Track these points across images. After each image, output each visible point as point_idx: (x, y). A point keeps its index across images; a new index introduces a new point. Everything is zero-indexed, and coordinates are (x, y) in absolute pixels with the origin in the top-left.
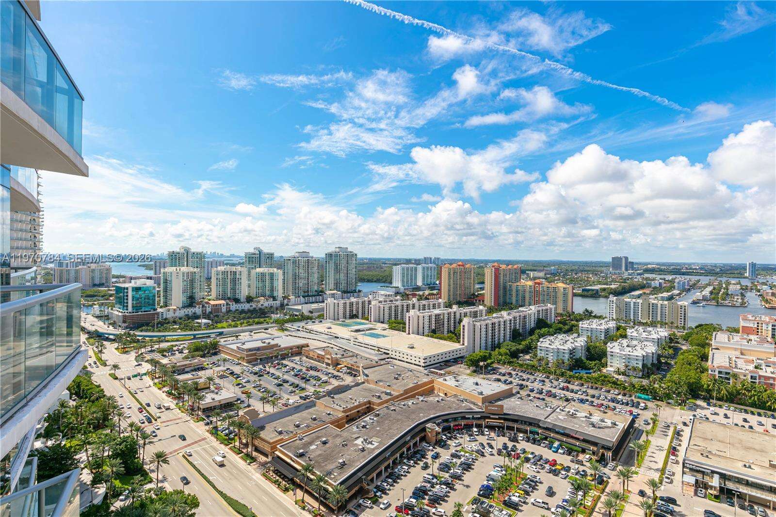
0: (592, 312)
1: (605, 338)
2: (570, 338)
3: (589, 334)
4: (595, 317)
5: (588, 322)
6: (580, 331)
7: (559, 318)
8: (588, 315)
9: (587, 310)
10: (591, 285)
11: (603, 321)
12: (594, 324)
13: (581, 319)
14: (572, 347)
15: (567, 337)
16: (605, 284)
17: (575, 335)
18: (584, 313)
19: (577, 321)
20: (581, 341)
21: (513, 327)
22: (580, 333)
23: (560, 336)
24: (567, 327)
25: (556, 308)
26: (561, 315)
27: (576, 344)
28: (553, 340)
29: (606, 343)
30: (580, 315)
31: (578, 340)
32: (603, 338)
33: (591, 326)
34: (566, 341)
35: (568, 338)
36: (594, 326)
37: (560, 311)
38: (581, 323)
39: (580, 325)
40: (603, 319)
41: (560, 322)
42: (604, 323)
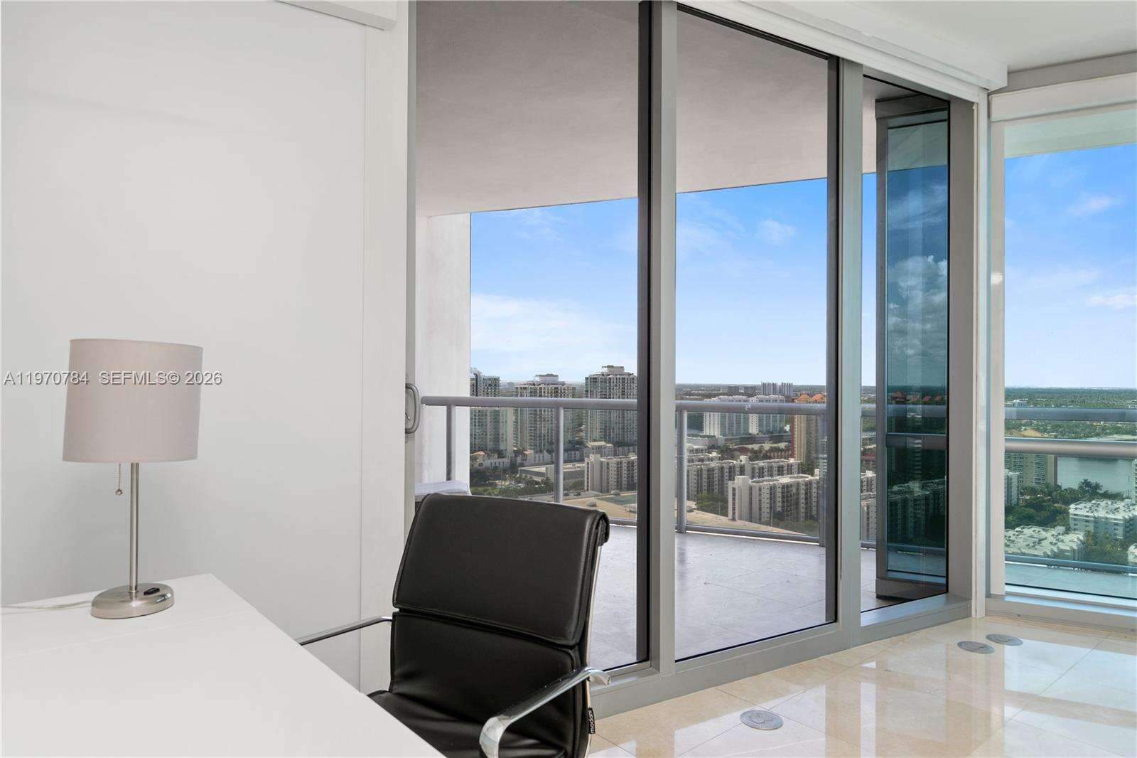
0: (1097, 486)
1: (1125, 536)
2: (1049, 534)
3: (1091, 528)
4: (1106, 496)
5: (1089, 505)
6: (1072, 523)
7: (1028, 497)
8: (1090, 492)
9: (1087, 483)
10: (1098, 435)
11: (1120, 504)
12: (1103, 510)
13: (1075, 499)
14: (1052, 551)
15: (1042, 532)
16: (1128, 433)
17: (1061, 529)
18: (1081, 487)
19: (1068, 503)
20: (1072, 541)
21: (931, 511)
22: (1072, 526)
23: (1029, 531)
24: (1044, 514)
25: (1019, 477)
26: (1033, 491)
27: (1062, 546)
28: (1013, 538)
29: (1125, 546)
30: (1071, 491)
31: (1067, 538)
32: (1120, 537)
33: (1096, 515)
34: (1041, 540)
35: (1043, 534)
36: (1101, 513)
37: (1030, 482)
38: (1072, 506)
39: (1071, 511)
40: (1123, 499)
41: (1029, 504)
42: (1122, 508)
